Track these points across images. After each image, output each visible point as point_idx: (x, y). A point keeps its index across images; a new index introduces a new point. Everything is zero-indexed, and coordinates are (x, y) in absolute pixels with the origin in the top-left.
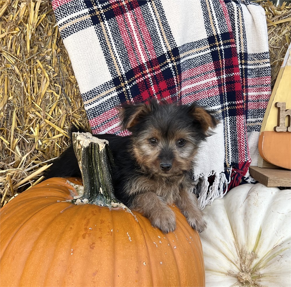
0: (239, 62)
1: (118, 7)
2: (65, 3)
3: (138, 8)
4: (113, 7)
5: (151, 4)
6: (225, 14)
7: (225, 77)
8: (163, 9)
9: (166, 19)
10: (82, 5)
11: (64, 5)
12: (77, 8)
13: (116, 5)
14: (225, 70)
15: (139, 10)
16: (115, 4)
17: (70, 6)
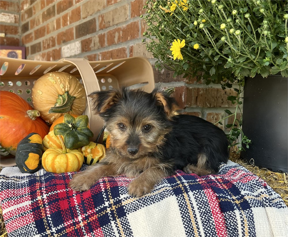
1: (73, 230)
2: (15, 229)
3: (99, 229)
4: (68, 230)
5: (115, 223)
8: (131, 230)
10: (33, 230)
11: (14, 232)
12: (27, 235)
13: (72, 227)
15: (100, 231)
16: (70, 227)
17: (19, 232)
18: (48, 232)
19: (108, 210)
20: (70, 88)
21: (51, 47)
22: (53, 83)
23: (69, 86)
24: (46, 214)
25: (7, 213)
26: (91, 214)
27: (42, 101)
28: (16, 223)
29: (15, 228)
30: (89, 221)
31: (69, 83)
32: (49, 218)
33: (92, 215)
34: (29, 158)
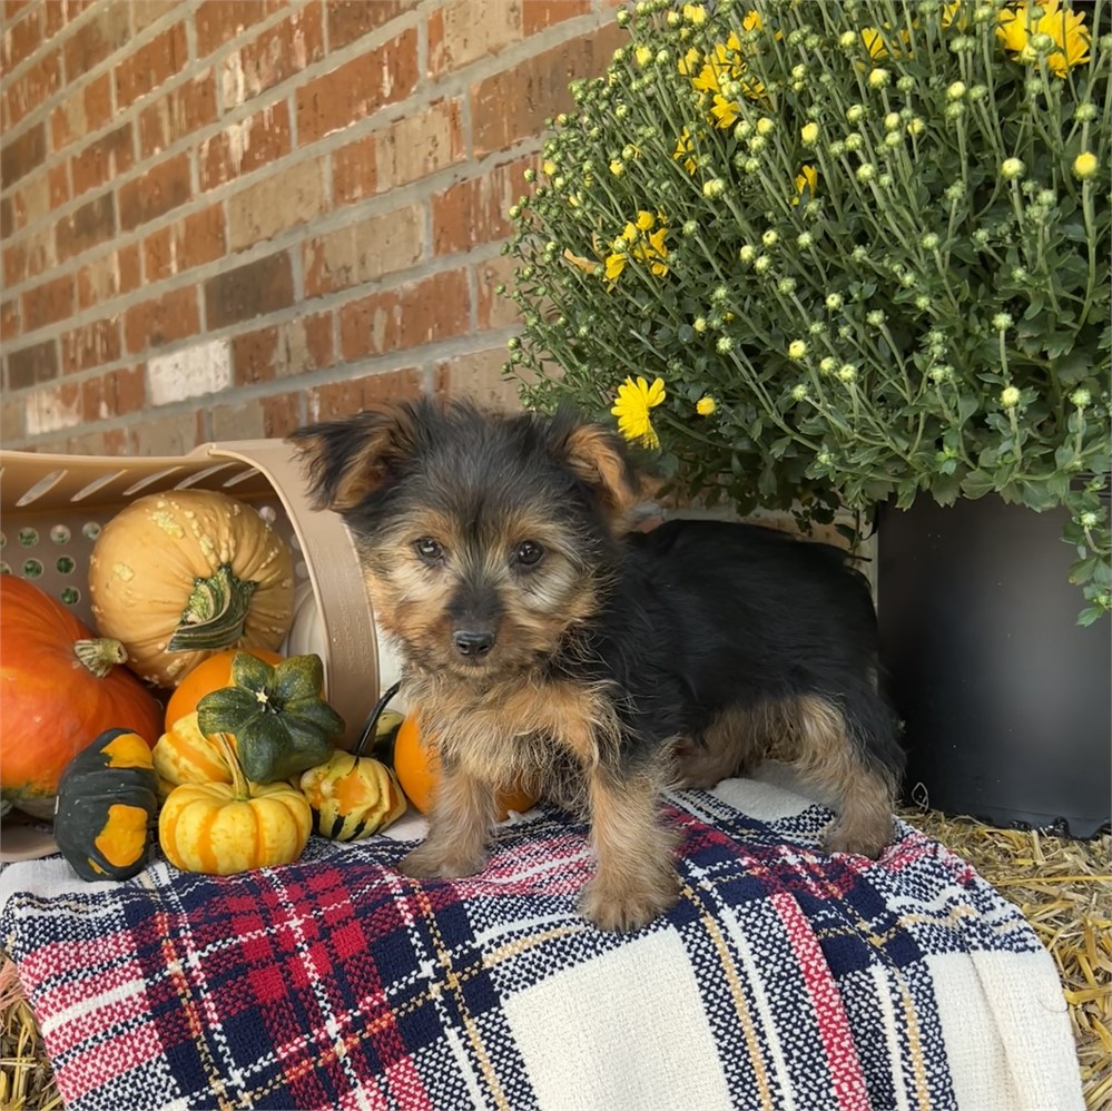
1: (309, 1073)
2: (95, 1085)
3: (403, 1061)
4: (291, 1074)
5: (460, 1035)
8: (517, 1053)
10: (163, 1084)
11: (91, 1096)
12: (141, 1103)
13: (305, 1063)
15: (407, 1068)
16: (298, 1063)
17: (111, 1095)
18: (218, 1087)
19: (435, 991)
20: (237, 549)
21: (99, 359)
22: (174, 534)
23: (232, 543)
24: (206, 1022)
25: (61, 1029)
26: (373, 1010)
27: (132, 605)
28: (97, 1062)
29: (94, 1080)
30: (366, 1036)
31: (234, 533)
32: (216, 1037)
33: (376, 1012)
34: (108, 824)
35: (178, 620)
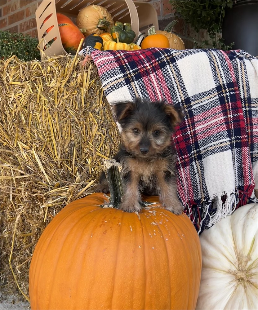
0: (243, 105)
1: (144, 71)
3: (159, 70)
4: (140, 71)
5: (169, 66)
6: (230, 68)
7: (232, 116)
8: (179, 69)
9: (181, 77)
10: (119, 71)
11: (106, 73)
13: (143, 69)
14: (232, 111)
16: (142, 69)
17: (110, 72)
18: (128, 72)
19: (165, 59)
20: (107, 15)
24: (125, 63)
25: (101, 61)
26: (154, 62)
27: (88, 22)
28: (107, 67)
29: (107, 70)
30: (153, 66)
32: (127, 65)
35: (96, 26)
